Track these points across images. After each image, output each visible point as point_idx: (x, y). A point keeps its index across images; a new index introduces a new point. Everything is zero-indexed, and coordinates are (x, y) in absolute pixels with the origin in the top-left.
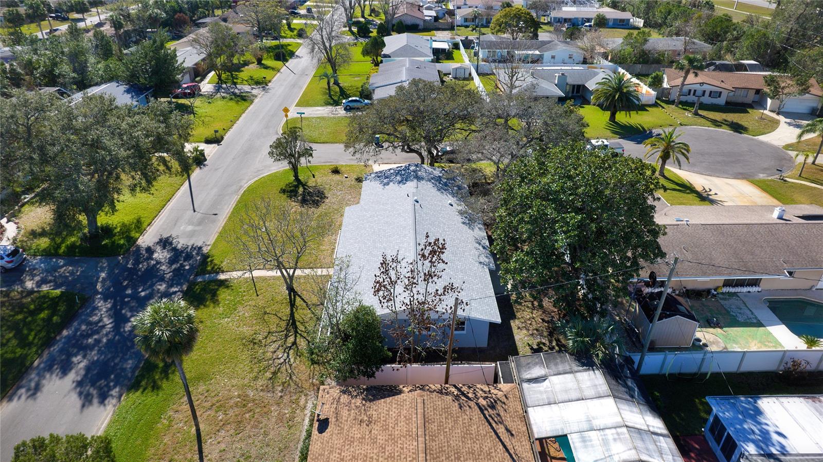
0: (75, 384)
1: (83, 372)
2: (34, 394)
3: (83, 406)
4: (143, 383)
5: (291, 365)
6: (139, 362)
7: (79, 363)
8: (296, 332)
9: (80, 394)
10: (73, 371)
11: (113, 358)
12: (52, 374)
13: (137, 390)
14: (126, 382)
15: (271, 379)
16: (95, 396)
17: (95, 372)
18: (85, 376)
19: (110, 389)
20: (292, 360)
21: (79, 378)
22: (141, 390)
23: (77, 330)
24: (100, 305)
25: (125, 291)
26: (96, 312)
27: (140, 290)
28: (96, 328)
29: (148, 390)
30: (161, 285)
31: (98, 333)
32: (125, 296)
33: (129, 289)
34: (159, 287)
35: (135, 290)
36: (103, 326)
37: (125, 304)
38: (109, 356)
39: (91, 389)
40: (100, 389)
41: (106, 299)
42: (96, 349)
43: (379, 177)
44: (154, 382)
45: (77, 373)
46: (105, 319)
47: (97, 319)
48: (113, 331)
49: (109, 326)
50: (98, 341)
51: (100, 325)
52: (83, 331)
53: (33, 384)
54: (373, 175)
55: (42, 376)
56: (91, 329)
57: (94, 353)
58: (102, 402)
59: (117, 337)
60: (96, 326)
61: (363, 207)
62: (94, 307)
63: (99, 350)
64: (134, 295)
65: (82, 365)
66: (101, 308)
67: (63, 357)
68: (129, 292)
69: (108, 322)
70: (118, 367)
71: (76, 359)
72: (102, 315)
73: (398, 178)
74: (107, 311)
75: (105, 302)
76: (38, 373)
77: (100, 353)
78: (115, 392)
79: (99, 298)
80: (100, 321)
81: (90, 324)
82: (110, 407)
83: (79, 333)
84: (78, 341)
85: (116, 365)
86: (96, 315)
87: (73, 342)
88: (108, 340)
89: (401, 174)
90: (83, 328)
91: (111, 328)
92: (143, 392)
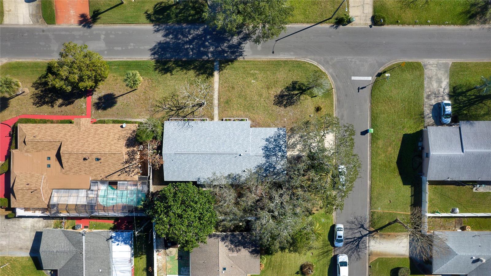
0: (159, 42)
1: (164, 42)
2: (155, 31)
3: (151, 49)
4: (158, 64)
5: (162, 111)
6: (169, 58)
7: (169, 38)
8: (178, 110)
9: (156, 46)
10: (165, 38)
11: (171, 49)
12: (164, 32)
13: (155, 63)
14: (160, 58)
15: (156, 105)
16: (154, 51)
17: (165, 46)
18: (163, 43)
19: (157, 54)
20: (164, 111)
21: (162, 42)
23: (186, 28)
24: (200, 29)
25: (209, 35)
26: (196, 30)
27: (209, 41)
28: (186, 35)
29: (155, 67)
30: (213, 48)
31: (184, 37)
32: (205, 37)
33: (210, 36)
34: (211, 48)
35: (210, 39)
36: (187, 37)
37: (201, 39)
38: (172, 47)
39: (157, 48)
40: (157, 51)
41: (204, 30)
42: (176, 40)
43: (278, 136)
44: (159, 68)
45: (165, 40)
46: (191, 36)
47: (192, 32)
48: (184, 42)
49: (187, 39)
50: (180, 39)
51: (188, 35)
52: (185, 31)
53: (160, 28)
54: (282, 132)
55: (163, 29)
56: (186, 33)
57: (174, 41)
58: (152, 54)
59: (181, 45)
60: (187, 34)
61: (246, 129)
62: (199, 27)
63: (175, 42)
64: (206, 40)
65: (168, 40)
66: (198, 31)
67: (172, 31)
68: (208, 37)
69: (190, 38)
70: (167, 52)
71: (171, 36)
72: (194, 33)
73: (271, 146)
74: (196, 34)
75: (202, 30)
76: (164, 27)
77: (173, 43)
78: (156, 56)
79: (205, 27)
80: (190, 34)
81: (189, 31)
82: (150, 58)
83: (184, 30)
84: (180, 32)
85: (168, 51)
86: (194, 31)
87: (179, 30)
88: (180, 42)
89: (275, 148)
90: (187, 30)
91: (186, 40)
92: (154, 66)
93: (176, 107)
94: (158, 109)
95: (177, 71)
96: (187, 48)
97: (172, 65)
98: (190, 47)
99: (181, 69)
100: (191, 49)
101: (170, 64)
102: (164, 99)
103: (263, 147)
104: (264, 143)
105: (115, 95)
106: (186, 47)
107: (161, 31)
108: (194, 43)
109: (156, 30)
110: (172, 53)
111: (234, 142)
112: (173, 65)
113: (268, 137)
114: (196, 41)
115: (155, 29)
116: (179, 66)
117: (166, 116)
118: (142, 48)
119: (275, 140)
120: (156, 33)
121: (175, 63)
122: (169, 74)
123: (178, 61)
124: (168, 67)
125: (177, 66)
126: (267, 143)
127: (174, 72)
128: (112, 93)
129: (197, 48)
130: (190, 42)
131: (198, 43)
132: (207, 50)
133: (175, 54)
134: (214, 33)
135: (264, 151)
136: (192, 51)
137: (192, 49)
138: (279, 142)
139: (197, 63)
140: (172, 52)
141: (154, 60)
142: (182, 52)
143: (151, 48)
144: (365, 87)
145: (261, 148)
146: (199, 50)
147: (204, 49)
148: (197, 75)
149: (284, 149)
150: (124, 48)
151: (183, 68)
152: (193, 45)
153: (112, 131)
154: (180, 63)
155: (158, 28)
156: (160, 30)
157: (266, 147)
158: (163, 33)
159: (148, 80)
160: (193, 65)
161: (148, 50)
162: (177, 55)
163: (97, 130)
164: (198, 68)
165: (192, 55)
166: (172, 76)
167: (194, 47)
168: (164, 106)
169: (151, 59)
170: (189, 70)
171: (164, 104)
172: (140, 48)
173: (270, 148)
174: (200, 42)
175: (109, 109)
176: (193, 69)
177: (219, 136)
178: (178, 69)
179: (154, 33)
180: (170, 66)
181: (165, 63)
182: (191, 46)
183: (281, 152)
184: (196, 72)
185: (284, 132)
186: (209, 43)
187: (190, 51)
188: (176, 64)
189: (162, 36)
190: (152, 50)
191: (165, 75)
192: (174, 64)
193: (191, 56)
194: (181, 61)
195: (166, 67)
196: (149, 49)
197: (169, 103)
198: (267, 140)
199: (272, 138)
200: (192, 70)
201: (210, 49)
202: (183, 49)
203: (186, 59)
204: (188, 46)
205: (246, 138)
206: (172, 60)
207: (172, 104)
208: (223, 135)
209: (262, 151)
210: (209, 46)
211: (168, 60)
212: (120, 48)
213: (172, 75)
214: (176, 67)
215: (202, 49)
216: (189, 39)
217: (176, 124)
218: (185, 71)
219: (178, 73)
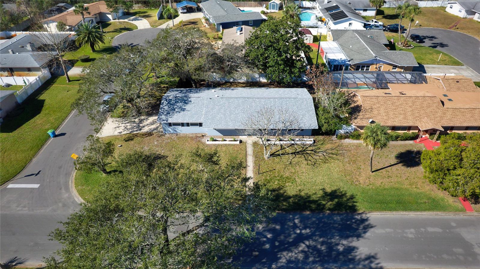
0: (360, 239)
1: (350, 239)
2: (373, 257)
3: (372, 227)
4: (350, 204)
5: (327, 150)
6: (334, 214)
7: (344, 245)
9: (365, 232)
10: (351, 245)
11: (335, 228)
12: (356, 256)
13: (355, 206)
14: (350, 215)
15: (337, 155)
16: (364, 225)
17: (348, 233)
18: (352, 236)
19: (358, 220)
20: (323, 150)
21: (355, 239)
22: (355, 204)
23: (314, 262)
24: (284, 261)
25: (266, 250)
26: (293, 259)
27: (265, 239)
28: (311, 251)
29: (354, 200)
30: (258, 228)
31: (315, 247)
32: (273, 246)
33: (264, 247)
34: (260, 228)
35: (264, 243)
36: (308, 247)
37: (282, 243)
38: (334, 231)
39: (361, 228)
40: (358, 225)
41: (276, 259)
42: (329, 241)
43: (169, 114)
44: (348, 200)
45: (351, 242)
46: (300, 249)
47: (301, 255)
48: (312, 238)
49: (307, 243)
50: (322, 243)
51: (306, 249)
52: (315, 257)
53: (367, 262)
54: (162, 117)
55: (360, 261)
56: (312, 253)
57: (333, 240)
58: (367, 220)
59: (317, 234)
60: (308, 251)
61: (209, 119)
62: (286, 264)
63: (331, 239)
64: (271, 241)
65: (345, 242)
66: (288, 258)
67: (341, 257)
68: (267, 246)
69: (304, 245)
70: (341, 222)
71: (341, 248)
72: (296, 254)
73: (179, 104)
74: (292, 252)
75: (280, 258)
76: (358, 264)
77: (333, 237)
78: (358, 217)
79: (276, 264)
80: (302, 251)
81: (307, 257)
82: (368, 215)
83: (317, 259)
84: (325, 256)
85: (339, 224)
86: (296, 258)
87: (326, 258)
88: (321, 238)
89: (176, 103)
90: (311, 259)
91: (309, 241)
92: (356, 202)
93: (308, 153)
94: (333, 152)
95: (315, 194)
96: (305, 228)
97: (326, 203)
98: (301, 230)
99: (309, 197)
100: (298, 227)
101: (331, 205)
102: (327, 161)
103: (190, 103)
104: (187, 107)
105: (403, 165)
106: (308, 231)
107: (363, 256)
108: (293, 236)
109: (373, 260)
110: (332, 221)
111: (224, 107)
112: (324, 203)
113: (182, 113)
114: (291, 240)
115: (377, 261)
116: (314, 202)
117: (320, 145)
118: (388, 230)
119: (174, 110)
120: (372, 254)
121: (322, 207)
122: (329, 190)
123: (316, 209)
124: (332, 200)
125: (317, 201)
126: (184, 107)
127: (321, 192)
128: (408, 168)
129: (288, 229)
130: (301, 238)
131: (286, 237)
132: (267, 226)
133: (326, 220)
134: (257, 253)
135: (189, 100)
136: (295, 223)
137: (295, 226)
138: (169, 108)
139: (284, 205)
140: (330, 223)
141: (360, 212)
142: (314, 223)
143: (372, 230)
144: (25, 176)
145: (193, 102)
146: (283, 224)
147: (274, 227)
148: (282, 189)
149: (165, 102)
150: (423, 230)
151: (306, 198)
152: (295, 233)
153: (385, 118)
154: (313, 206)
155: (371, 262)
156: (366, 259)
157: (187, 104)
158: (357, 254)
159: (360, 184)
160: (291, 203)
161: (375, 226)
162: (322, 218)
163: (405, 118)
164: (282, 199)
165: (294, 219)
166: (321, 187)
167: (293, 231)
168: (325, 155)
169: (366, 214)
170: (296, 195)
171: (326, 156)
172: (392, 230)
173: (181, 102)
174: (282, 237)
175: (403, 151)
176: (290, 197)
177: (243, 112)
178: (314, 197)
179: (376, 254)
180: (328, 202)
181: (339, 206)
182: (298, 231)
183: (170, 99)
184: (284, 193)
185: (160, 117)
186: (266, 237)
187: (299, 225)
188: (319, 205)
189: (357, 248)
190: (370, 226)
191: (334, 188)
192: (324, 205)
193: (296, 217)
194: (312, 211)
195: (336, 200)
196: (376, 228)
197: (318, 157)
198: (184, 110)
199: (177, 112)
200: (291, 195)
201: (263, 227)
202: (313, 228)
203: (304, 213)
204: (303, 231)
205: (210, 111)
206: (328, 212)
207: (314, 157)
208: (238, 114)
209: (192, 100)
210: (264, 231)
211: (336, 212)
212: (430, 229)
213: (323, 189)
214: (319, 200)
215: (278, 227)
216: (304, 243)
217: (302, 125)
218: (303, 194)
219: (314, 192)
